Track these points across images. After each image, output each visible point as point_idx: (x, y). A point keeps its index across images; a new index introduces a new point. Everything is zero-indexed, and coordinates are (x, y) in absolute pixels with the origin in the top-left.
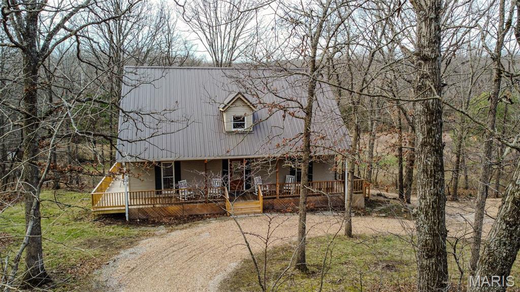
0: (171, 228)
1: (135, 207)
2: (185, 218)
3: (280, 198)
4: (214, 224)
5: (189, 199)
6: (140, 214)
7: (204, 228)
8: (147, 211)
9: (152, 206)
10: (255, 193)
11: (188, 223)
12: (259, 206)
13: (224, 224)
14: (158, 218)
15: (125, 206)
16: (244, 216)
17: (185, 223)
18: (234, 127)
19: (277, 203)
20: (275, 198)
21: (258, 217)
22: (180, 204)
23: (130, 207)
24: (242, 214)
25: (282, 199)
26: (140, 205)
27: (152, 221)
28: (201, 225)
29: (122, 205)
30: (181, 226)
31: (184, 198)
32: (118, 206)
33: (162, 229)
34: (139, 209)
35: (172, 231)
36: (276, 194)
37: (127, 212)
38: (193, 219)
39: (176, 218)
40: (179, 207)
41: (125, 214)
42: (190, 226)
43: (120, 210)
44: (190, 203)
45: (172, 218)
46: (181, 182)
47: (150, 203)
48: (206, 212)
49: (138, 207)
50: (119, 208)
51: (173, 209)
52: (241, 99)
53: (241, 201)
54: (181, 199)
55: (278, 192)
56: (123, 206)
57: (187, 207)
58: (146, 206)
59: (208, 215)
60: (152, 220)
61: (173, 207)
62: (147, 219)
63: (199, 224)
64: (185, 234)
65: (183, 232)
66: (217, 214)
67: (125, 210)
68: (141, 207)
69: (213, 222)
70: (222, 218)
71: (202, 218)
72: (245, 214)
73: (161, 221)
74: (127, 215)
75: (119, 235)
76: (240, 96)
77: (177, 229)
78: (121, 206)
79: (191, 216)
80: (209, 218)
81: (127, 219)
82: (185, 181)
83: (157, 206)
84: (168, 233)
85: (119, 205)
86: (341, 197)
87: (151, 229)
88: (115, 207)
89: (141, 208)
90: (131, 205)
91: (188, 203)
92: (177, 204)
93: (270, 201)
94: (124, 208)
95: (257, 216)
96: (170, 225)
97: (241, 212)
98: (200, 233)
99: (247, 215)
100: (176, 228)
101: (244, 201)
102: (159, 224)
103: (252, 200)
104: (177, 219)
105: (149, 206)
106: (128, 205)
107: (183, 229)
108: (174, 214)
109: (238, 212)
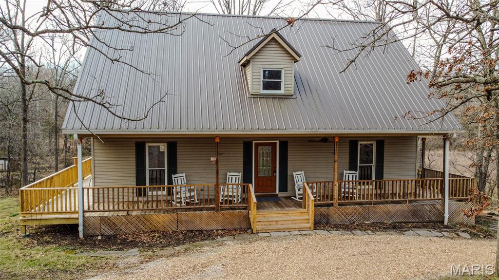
0: (150, 252)
1: (97, 214)
2: (180, 236)
3: (339, 205)
4: (231, 247)
5: (188, 204)
6: (103, 227)
7: (212, 256)
8: (117, 222)
9: (125, 213)
10: (295, 197)
11: (183, 244)
12: (307, 217)
13: (248, 247)
14: (133, 233)
15: (77, 212)
16: (282, 234)
17: (178, 244)
18: (264, 89)
19: (335, 213)
20: (332, 205)
21: (308, 236)
22: (173, 211)
23: (87, 215)
24: (279, 230)
25: (343, 207)
26: (104, 211)
27: (121, 240)
28: (206, 248)
29: (73, 210)
30: (170, 250)
31: (180, 203)
32: (66, 213)
33: (133, 256)
34: (102, 219)
35: (151, 259)
36: (332, 198)
37: (80, 222)
38: (193, 237)
39: (165, 234)
40: (170, 217)
41: (77, 225)
42: (186, 249)
43: (70, 218)
44: (190, 209)
45: (157, 235)
46: (176, 175)
47: (121, 208)
48: (215, 226)
49: (101, 214)
50: (67, 216)
51: (162, 219)
52: (276, 41)
53: (275, 209)
54: (174, 203)
55: (336, 196)
56: (76, 212)
57: (184, 215)
58: (116, 214)
59: (220, 232)
60: (124, 237)
61: (160, 217)
62: (115, 236)
63: (202, 246)
64: (175, 267)
65: (170, 262)
66: (235, 230)
67: (77, 219)
68: (106, 214)
69: (230, 243)
70: (245, 236)
71: (209, 236)
72: (284, 230)
73: (137, 240)
74: (81, 228)
75: (45, 265)
76: (274, 35)
77: (162, 256)
78: (71, 213)
79: (191, 231)
80: (222, 236)
81: (81, 236)
82: (184, 174)
83: (134, 213)
84: (142, 263)
85: (68, 210)
86: (439, 207)
87: (111, 255)
88: (61, 213)
89: (106, 217)
90: (89, 211)
91: (186, 210)
92: (168, 211)
93: (323, 209)
94: (76, 216)
95: (306, 234)
96: (150, 246)
97: (276, 227)
98: (204, 266)
99: (287, 233)
100: (161, 253)
101: (279, 209)
102: (133, 244)
103: (294, 208)
104: (165, 237)
105: (121, 214)
106: (84, 212)
107: (173, 255)
108: (162, 229)
109: (271, 227)
